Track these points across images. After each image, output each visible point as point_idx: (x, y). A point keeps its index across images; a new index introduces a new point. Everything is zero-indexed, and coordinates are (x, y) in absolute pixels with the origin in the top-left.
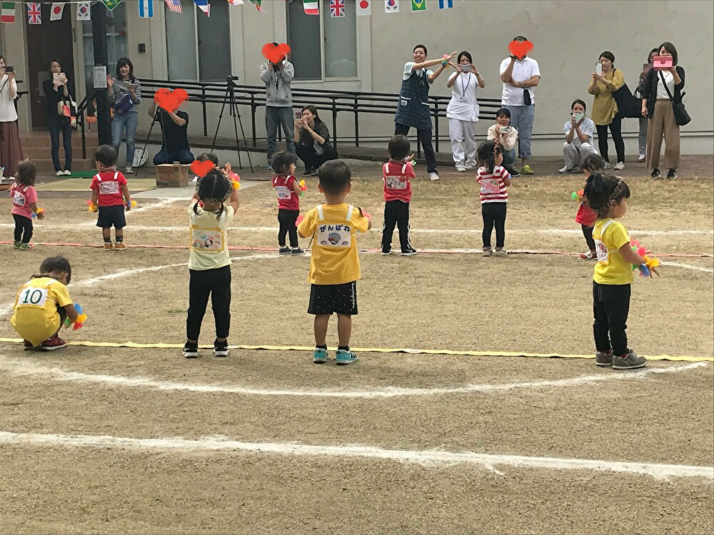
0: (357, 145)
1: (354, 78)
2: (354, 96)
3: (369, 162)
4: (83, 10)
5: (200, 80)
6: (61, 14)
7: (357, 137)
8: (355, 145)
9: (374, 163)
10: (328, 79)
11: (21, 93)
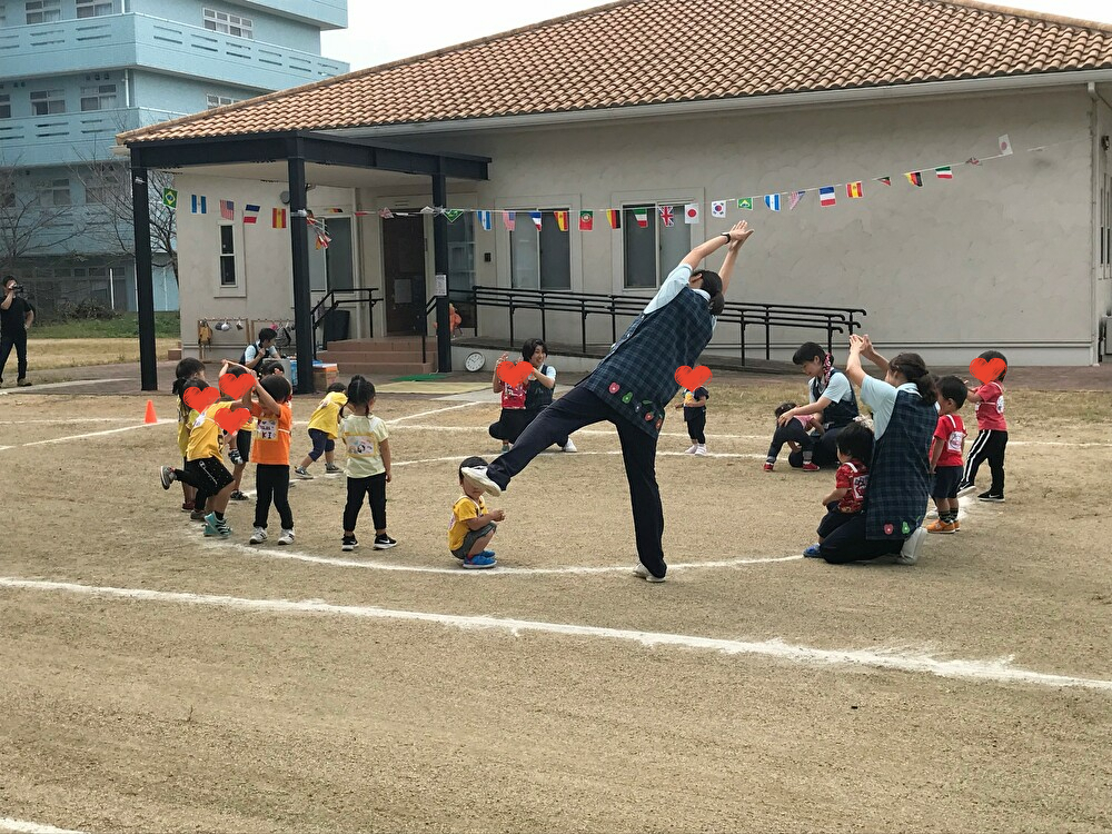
5: (541, 287)
11: (375, 301)
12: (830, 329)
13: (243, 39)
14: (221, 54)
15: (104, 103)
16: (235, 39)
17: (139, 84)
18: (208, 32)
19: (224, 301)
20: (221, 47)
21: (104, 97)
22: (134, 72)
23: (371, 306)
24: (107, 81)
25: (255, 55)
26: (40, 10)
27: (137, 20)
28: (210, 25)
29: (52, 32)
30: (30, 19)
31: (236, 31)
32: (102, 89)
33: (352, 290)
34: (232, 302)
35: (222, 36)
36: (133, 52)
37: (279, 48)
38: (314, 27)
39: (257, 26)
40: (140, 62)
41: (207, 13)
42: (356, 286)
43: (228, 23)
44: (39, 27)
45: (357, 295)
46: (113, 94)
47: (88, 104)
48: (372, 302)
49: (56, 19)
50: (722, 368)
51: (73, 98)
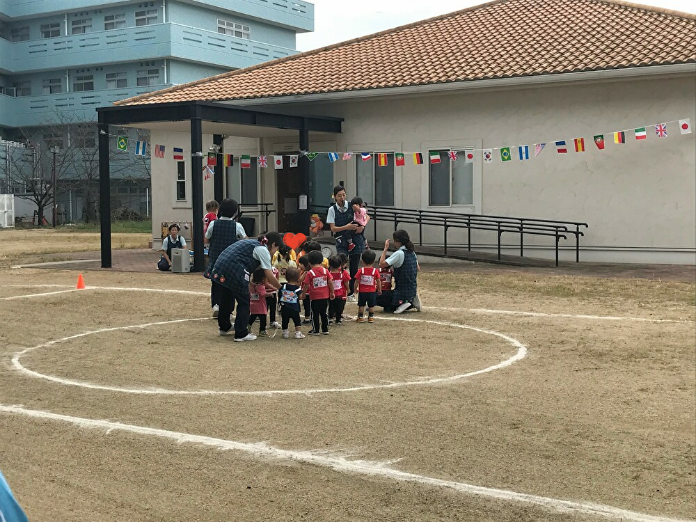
0: (469, 250)
1: (471, 205)
2: (468, 217)
3: (466, 261)
4: (293, 161)
5: (375, 204)
6: (282, 164)
7: (469, 244)
8: (468, 249)
9: (469, 262)
10: (454, 205)
11: (270, 212)
12: (558, 237)
13: (244, 39)
14: (228, 49)
15: (151, 81)
16: (238, 39)
17: (173, 68)
18: (220, 35)
19: (178, 210)
20: (228, 45)
21: (151, 77)
22: (170, 61)
23: (267, 215)
24: (153, 67)
25: (250, 50)
26: (113, 21)
27: (172, 27)
28: (222, 30)
29: (120, 35)
30: (107, 27)
31: (239, 34)
32: (150, 72)
33: (256, 205)
34: (183, 211)
35: (229, 38)
36: (170, 48)
37: (267, 45)
38: (292, 31)
39: (253, 30)
40: (173, 55)
41: (219, 22)
42: (259, 202)
43: (234, 28)
44: (111, 32)
45: (259, 208)
46: (156, 75)
47: (141, 81)
48: (268, 212)
49: (122, 27)
50: (485, 261)
51: (132, 78)
